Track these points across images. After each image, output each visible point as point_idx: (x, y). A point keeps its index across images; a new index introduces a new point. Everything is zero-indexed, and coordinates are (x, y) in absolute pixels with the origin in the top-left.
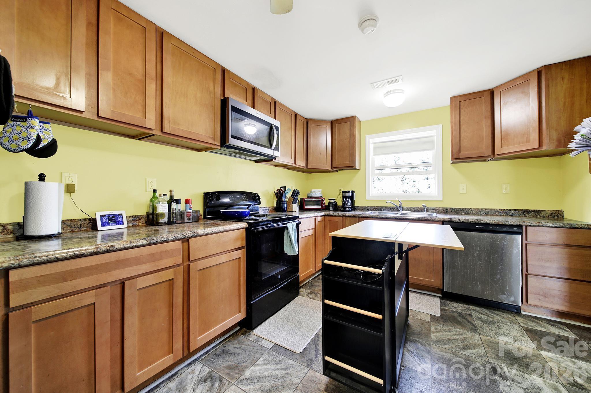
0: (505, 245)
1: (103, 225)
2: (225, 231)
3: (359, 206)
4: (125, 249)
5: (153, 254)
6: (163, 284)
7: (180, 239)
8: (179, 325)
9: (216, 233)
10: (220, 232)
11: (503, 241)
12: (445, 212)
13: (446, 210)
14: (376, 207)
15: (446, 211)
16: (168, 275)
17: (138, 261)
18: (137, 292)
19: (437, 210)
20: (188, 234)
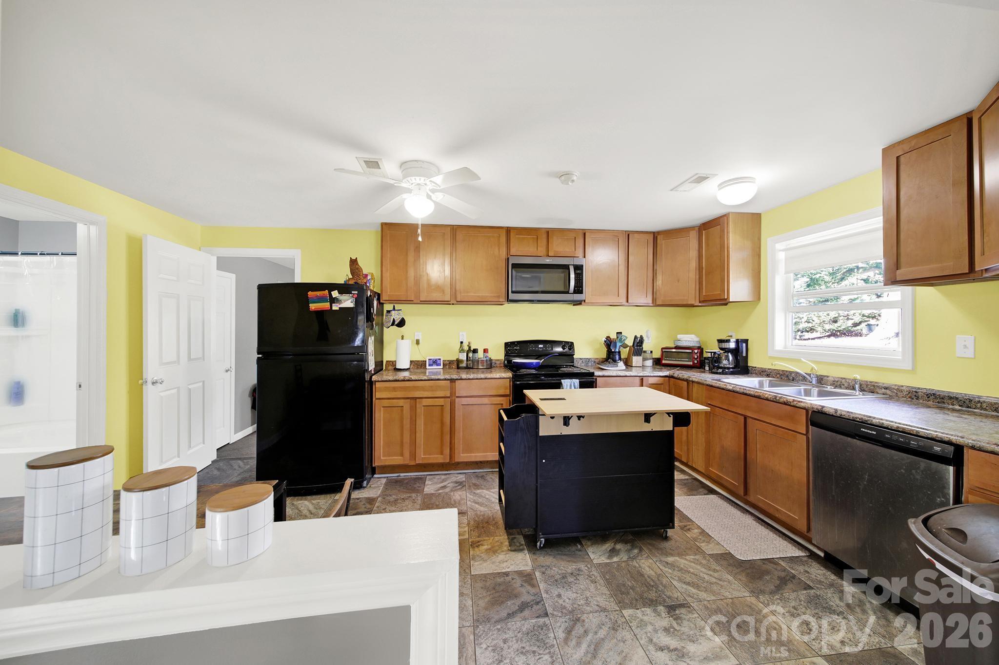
0: (917, 479)
1: (430, 365)
2: (486, 379)
3: (755, 367)
4: (416, 380)
5: (432, 387)
6: (438, 407)
7: (448, 380)
8: (447, 438)
9: (477, 379)
10: (481, 379)
11: (914, 471)
12: (913, 397)
13: (915, 394)
14: (782, 371)
15: (915, 396)
16: (440, 402)
17: (423, 389)
18: (423, 408)
19: (895, 391)
20: (455, 377)
